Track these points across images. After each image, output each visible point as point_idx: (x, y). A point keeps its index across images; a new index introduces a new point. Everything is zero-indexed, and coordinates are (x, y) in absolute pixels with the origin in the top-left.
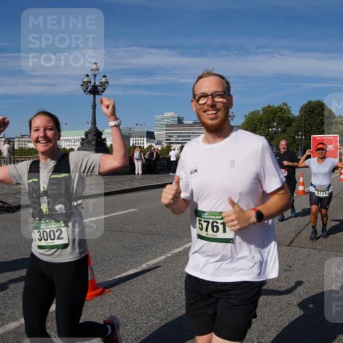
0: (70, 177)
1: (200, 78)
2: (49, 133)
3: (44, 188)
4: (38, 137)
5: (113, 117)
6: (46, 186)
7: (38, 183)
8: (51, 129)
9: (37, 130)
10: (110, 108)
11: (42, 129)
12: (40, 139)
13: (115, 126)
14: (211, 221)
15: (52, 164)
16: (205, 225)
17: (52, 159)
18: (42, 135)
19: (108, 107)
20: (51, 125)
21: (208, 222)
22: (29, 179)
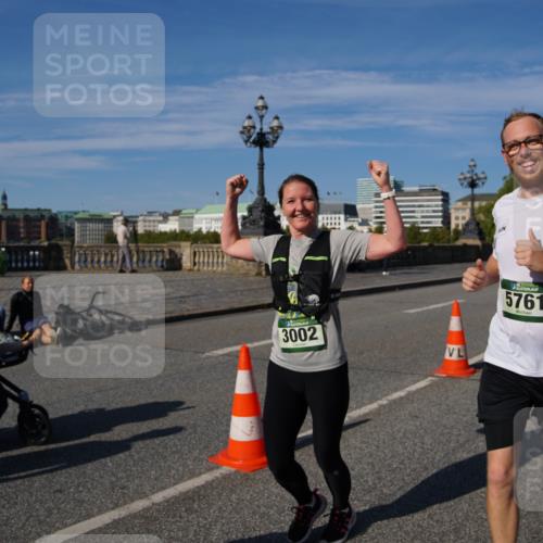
0: (329, 260)
1: (508, 121)
2: (309, 205)
3: (294, 271)
4: (294, 211)
5: (386, 187)
6: (297, 269)
7: (286, 264)
8: (310, 200)
9: (292, 201)
10: (383, 175)
11: (299, 201)
12: (297, 213)
13: (389, 198)
14: (525, 295)
15: (307, 241)
16: (515, 299)
17: (309, 236)
18: (299, 207)
19: (379, 174)
20: (309, 194)
21: (520, 296)
22: (274, 257)
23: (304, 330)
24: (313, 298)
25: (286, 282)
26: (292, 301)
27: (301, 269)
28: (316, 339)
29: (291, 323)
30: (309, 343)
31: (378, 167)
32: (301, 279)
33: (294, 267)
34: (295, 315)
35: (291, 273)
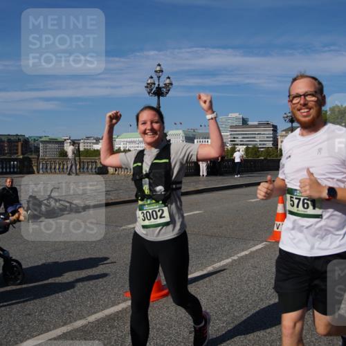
0: (170, 162)
1: (294, 80)
2: (156, 126)
3: (146, 171)
4: (146, 130)
5: (210, 111)
6: (148, 170)
7: (141, 167)
8: (157, 122)
9: (144, 123)
10: (207, 103)
11: (149, 123)
12: (147, 131)
13: (212, 119)
14: (302, 198)
16: (296, 201)
17: (156, 148)
18: (149, 127)
19: (205, 102)
20: (157, 118)
21: (300, 199)
22: (134, 163)
23: (155, 211)
24: (160, 188)
25: (141, 179)
26: (146, 192)
27: (150, 169)
28: (164, 217)
29: (146, 207)
30: (160, 221)
31: (204, 97)
32: (151, 176)
33: (146, 168)
34: (149, 201)
35: (144, 173)
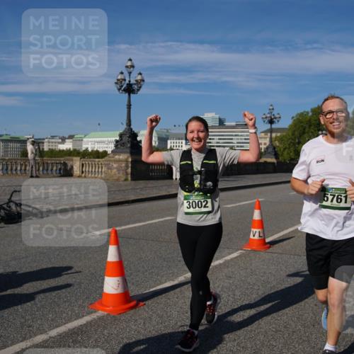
0: (217, 163)
7: (192, 165)
16: (331, 197)
21: (334, 196)
22: (181, 162)
25: (193, 175)
26: (196, 186)
29: (193, 198)
30: (203, 210)
32: (202, 173)
33: (197, 167)
35: (196, 170)
